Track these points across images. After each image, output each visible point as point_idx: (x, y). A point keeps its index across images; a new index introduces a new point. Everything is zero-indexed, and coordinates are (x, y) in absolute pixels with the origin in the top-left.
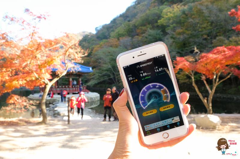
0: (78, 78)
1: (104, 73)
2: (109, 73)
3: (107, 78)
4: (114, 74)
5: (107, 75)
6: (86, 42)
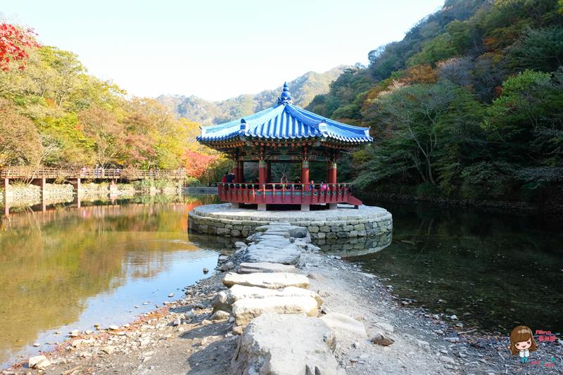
0: (327, 159)
1: (396, 154)
2: (410, 155)
3: (404, 168)
4: (422, 157)
5: (404, 160)
6: (347, 86)
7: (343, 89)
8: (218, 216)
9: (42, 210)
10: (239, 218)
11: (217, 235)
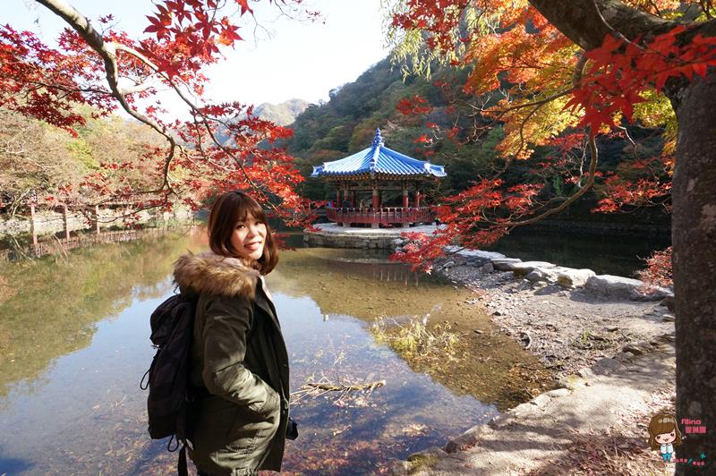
7: (310, 122)
8: (353, 234)
9: (65, 237)
10: (373, 234)
11: (355, 248)
